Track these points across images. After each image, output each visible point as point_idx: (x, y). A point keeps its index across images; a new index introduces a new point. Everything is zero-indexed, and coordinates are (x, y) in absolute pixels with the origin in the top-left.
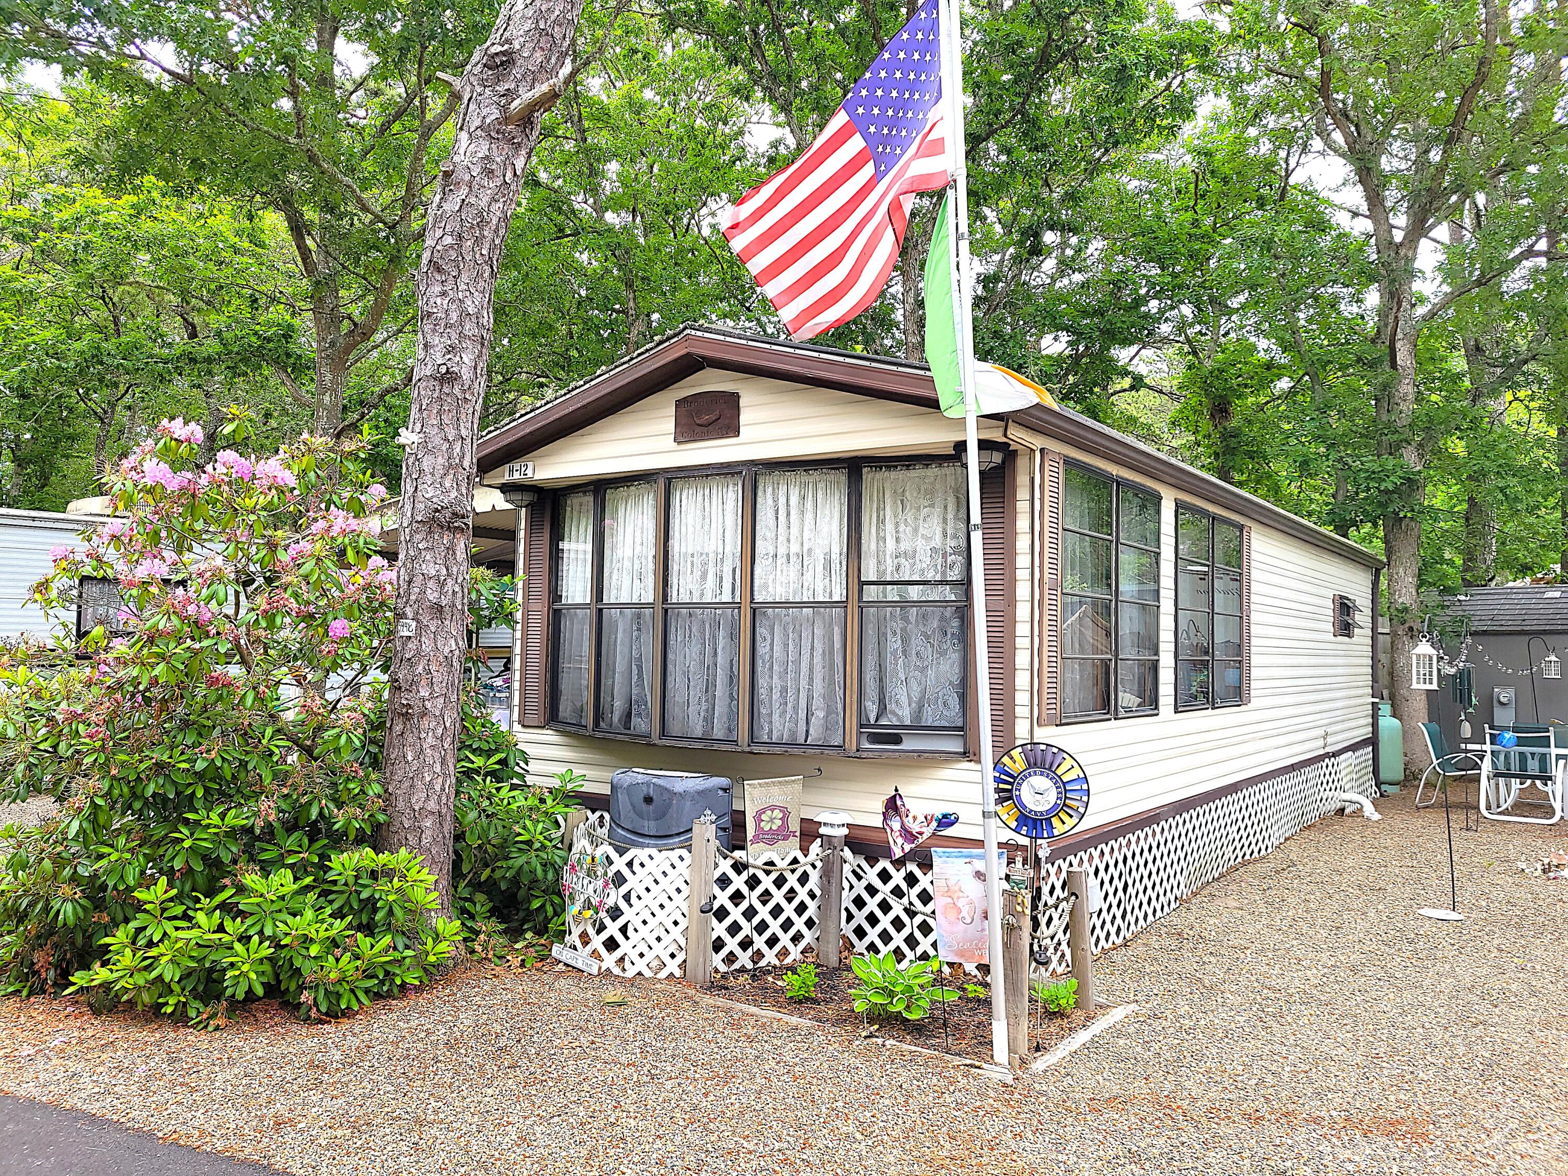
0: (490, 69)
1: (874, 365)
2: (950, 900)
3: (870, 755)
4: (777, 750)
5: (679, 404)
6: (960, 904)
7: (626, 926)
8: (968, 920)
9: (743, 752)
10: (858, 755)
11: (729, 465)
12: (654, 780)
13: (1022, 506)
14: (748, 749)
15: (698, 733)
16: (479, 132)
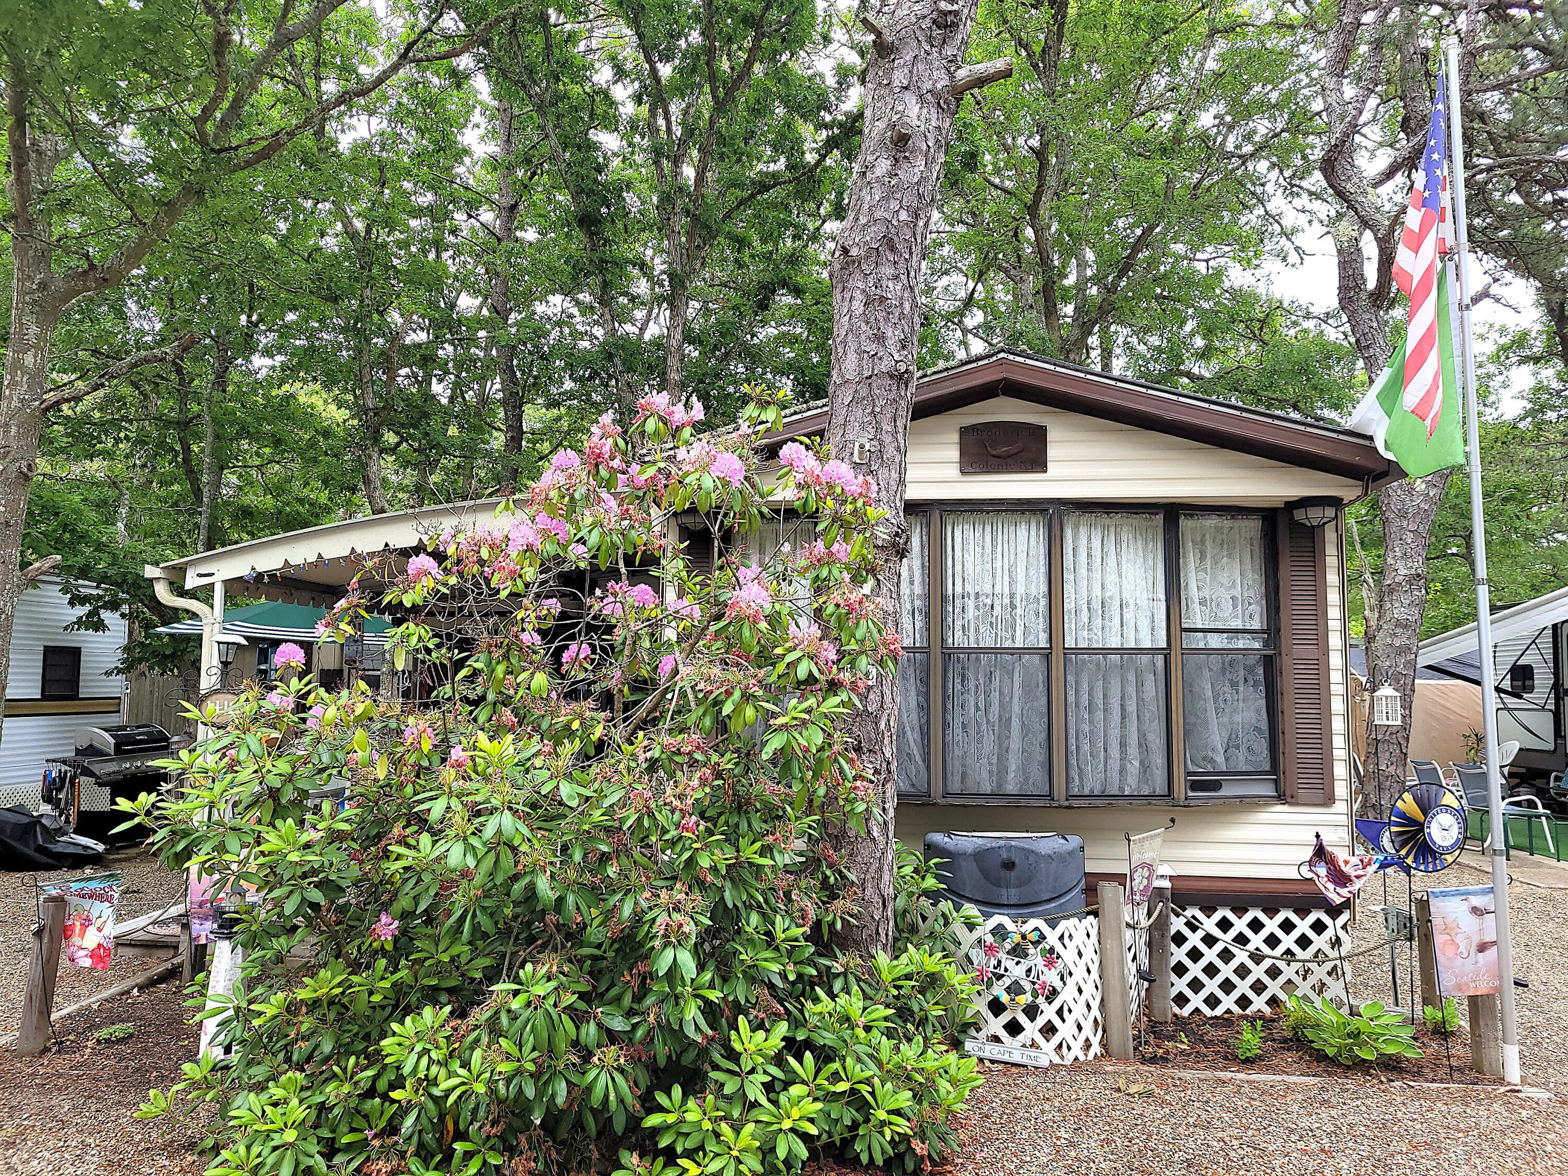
0: (939, 27)
1: (1244, 414)
2: (1448, 937)
3: (1198, 802)
4: (1099, 802)
5: (964, 432)
6: (1458, 940)
7: (1062, 1007)
8: (1465, 955)
9: (1060, 807)
10: (1186, 803)
11: (1028, 501)
12: (1013, 843)
13: (1332, 561)
14: (1066, 804)
15: (987, 788)
16: (929, 96)
